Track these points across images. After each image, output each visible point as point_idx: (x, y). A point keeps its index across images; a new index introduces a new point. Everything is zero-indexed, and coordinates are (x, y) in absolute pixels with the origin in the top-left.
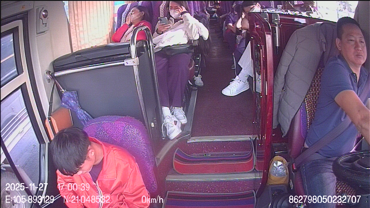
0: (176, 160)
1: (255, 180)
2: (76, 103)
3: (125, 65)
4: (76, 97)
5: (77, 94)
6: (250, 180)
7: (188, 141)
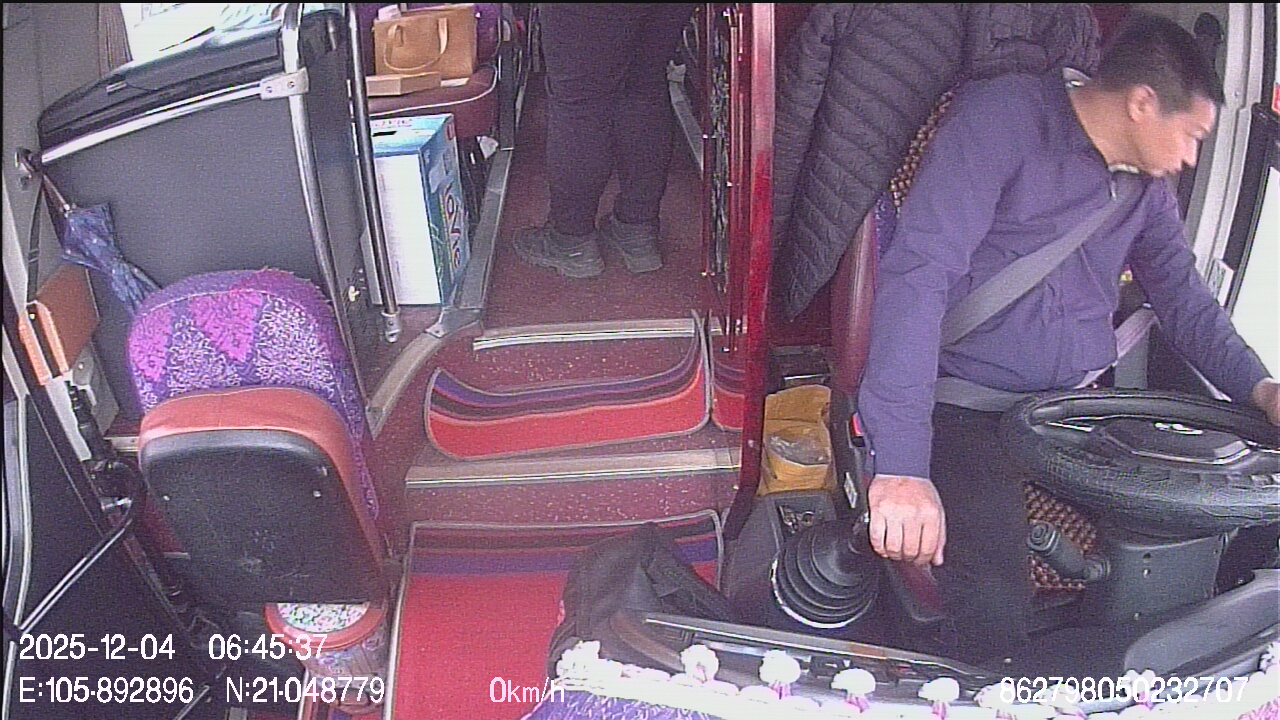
0: (436, 411)
1: (717, 476)
2: (105, 245)
3: (263, 97)
4: (107, 223)
5: (111, 213)
6: (699, 477)
7: (475, 344)
